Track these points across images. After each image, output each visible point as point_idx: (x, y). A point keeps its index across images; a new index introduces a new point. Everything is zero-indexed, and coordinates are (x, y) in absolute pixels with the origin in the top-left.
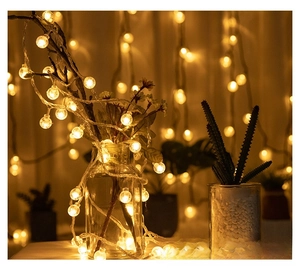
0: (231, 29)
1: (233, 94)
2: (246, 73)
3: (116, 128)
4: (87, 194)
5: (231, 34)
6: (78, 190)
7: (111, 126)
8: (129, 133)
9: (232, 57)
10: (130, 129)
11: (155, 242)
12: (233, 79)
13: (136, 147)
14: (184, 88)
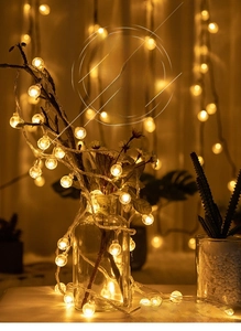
0: (202, 56)
1: (203, 123)
2: (216, 102)
3: (106, 178)
4: (75, 244)
5: (202, 62)
6: (66, 240)
7: (100, 176)
8: (118, 183)
9: (202, 86)
10: (120, 180)
11: (141, 292)
12: (204, 109)
13: (126, 198)
14: (153, 115)
